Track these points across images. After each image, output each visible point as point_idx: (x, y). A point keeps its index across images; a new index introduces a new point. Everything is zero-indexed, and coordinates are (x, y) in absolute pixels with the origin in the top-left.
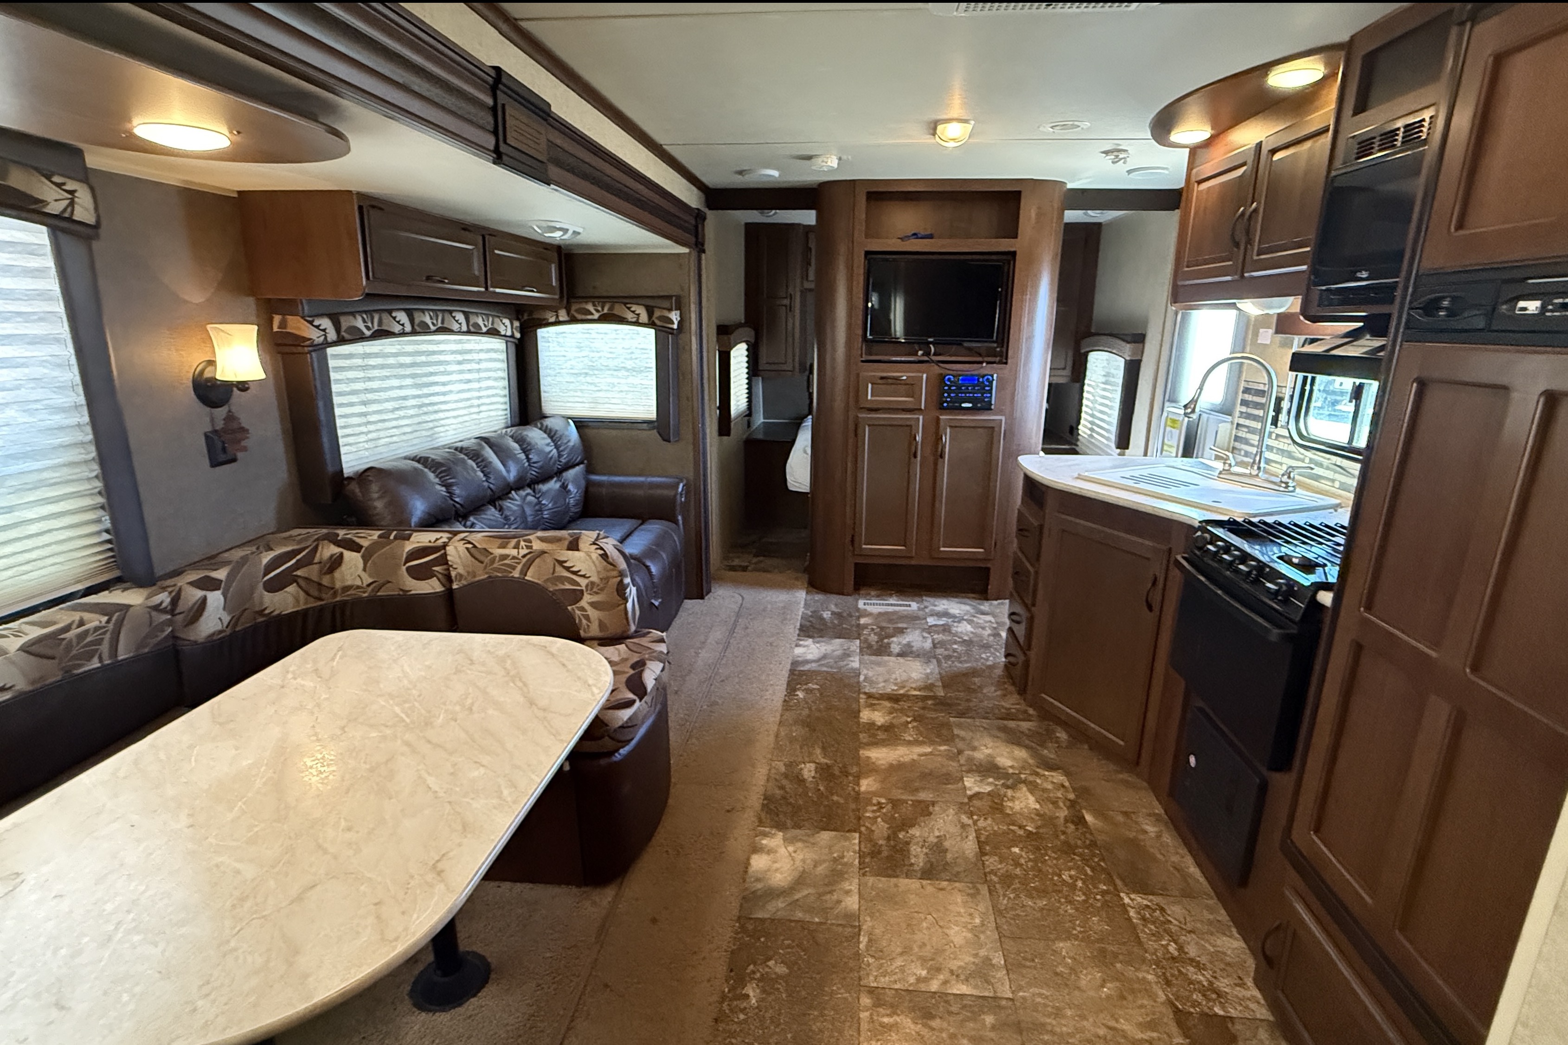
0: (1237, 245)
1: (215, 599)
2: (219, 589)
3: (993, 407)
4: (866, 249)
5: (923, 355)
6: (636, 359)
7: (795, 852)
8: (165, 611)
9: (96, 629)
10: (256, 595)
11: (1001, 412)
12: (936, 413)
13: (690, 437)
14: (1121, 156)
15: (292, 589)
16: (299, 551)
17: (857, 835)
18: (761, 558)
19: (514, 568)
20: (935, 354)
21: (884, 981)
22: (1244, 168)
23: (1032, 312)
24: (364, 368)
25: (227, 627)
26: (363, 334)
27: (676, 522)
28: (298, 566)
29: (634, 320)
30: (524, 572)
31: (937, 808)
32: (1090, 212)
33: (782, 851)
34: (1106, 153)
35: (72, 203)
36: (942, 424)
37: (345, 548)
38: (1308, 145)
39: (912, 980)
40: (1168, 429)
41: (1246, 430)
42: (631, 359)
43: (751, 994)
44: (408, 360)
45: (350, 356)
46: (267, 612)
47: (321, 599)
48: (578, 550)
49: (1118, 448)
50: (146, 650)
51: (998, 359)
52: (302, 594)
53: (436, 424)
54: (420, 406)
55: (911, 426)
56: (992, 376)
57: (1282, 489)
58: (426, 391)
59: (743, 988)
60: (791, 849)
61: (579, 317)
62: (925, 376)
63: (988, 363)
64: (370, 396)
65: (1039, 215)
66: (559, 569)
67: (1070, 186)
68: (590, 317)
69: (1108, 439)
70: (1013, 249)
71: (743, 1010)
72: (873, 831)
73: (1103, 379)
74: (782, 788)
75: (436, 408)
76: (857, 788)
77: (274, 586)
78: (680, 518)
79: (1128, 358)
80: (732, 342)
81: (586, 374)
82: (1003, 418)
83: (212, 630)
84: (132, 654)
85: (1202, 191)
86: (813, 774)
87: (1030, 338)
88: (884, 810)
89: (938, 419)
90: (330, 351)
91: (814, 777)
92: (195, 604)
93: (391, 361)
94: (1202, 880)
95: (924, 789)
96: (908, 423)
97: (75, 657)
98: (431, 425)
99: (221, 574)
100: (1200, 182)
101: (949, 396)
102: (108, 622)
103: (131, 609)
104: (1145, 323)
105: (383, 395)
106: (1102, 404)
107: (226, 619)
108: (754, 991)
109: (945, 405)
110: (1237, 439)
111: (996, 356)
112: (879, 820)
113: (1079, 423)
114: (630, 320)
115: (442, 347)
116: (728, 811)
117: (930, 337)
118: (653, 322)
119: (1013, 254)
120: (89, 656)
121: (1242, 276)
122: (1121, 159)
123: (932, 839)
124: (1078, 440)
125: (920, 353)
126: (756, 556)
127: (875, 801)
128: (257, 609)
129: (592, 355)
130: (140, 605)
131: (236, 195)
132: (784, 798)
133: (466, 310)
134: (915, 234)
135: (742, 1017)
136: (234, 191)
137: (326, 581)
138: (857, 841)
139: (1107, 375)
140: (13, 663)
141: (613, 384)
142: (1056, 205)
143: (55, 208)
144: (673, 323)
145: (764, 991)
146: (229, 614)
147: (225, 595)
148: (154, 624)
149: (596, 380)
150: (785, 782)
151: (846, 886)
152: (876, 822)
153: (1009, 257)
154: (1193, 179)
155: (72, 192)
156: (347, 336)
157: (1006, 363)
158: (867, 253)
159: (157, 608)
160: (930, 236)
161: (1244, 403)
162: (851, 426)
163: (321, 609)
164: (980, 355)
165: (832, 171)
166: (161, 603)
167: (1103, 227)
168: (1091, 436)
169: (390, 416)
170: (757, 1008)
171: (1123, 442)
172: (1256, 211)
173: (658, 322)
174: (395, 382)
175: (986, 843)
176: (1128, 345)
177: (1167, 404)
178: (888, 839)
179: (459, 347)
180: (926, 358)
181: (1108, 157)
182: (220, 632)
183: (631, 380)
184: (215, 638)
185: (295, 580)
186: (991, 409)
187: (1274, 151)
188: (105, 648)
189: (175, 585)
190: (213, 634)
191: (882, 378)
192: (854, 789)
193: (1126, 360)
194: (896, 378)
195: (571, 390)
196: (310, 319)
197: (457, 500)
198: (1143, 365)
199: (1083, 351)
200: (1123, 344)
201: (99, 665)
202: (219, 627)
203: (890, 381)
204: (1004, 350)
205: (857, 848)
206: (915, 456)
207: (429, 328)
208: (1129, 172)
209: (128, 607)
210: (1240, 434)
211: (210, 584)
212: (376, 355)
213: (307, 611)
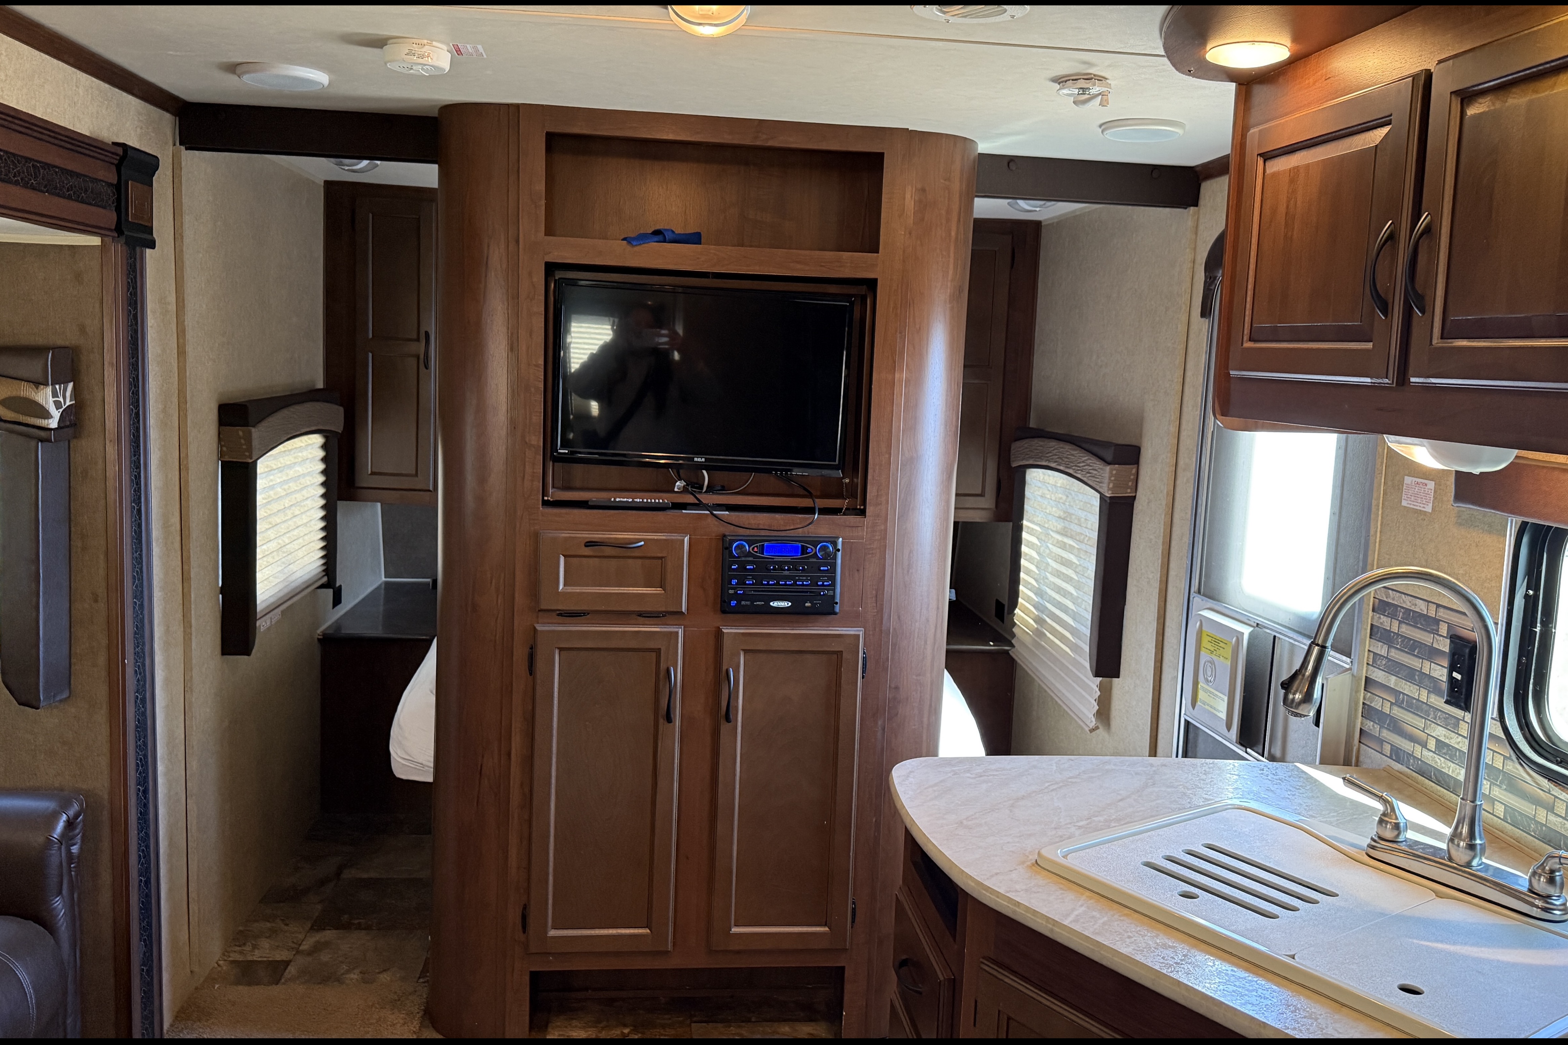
0: (1385, 309)
3: (837, 608)
4: (550, 259)
5: (685, 490)
11: (854, 619)
12: (714, 620)
13: (101, 692)
14: (1095, 90)
20: (711, 489)
22: (1385, 130)
23: (914, 406)
32: (1022, 203)
34: (1061, 80)
36: (727, 643)
40: (1205, 656)
49: (1097, 674)
51: (845, 503)
55: (658, 651)
56: (835, 544)
57: (1535, 912)
62: (686, 539)
63: (824, 511)
65: (923, 205)
67: (984, 147)
69: (1075, 648)
70: (871, 276)
73: (1059, 526)
79: (1108, 494)
80: (255, 443)
82: (860, 632)
85: (1275, 175)
87: (913, 462)
89: (719, 634)
96: (652, 645)
100: (1267, 157)
101: (742, 582)
104: (1139, 422)
106: (1058, 574)
109: (733, 603)
111: (840, 496)
117: (699, 453)
119: (871, 284)
121: (1402, 379)
122: (1095, 96)
124: (1013, 635)
125: (679, 484)
134: (657, 233)
139: (1066, 517)
142: (956, 186)
144: (47, 415)
153: (862, 290)
154: (1253, 146)
157: (863, 513)
158: (551, 268)
160: (694, 239)
162: (520, 654)
164: (810, 495)
167: (1043, 230)
168: (1039, 634)
171: (1107, 663)
172: (1428, 230)
176: (1108, 468)
177: (1197, 600)
180: (690, 499)
181: (1065, 91)
186: (835, 613)
187: (1466, 97)
191: (590, 544)
193: (1102, 498)
194: (623, 546)
198: (1139, 506)
199: (1014, 465)
200: (1098, 464)
203: (609, 551)
204: (859, 480)
206: (669, 719)
208: (1104, 126)
210: (1377, 704)
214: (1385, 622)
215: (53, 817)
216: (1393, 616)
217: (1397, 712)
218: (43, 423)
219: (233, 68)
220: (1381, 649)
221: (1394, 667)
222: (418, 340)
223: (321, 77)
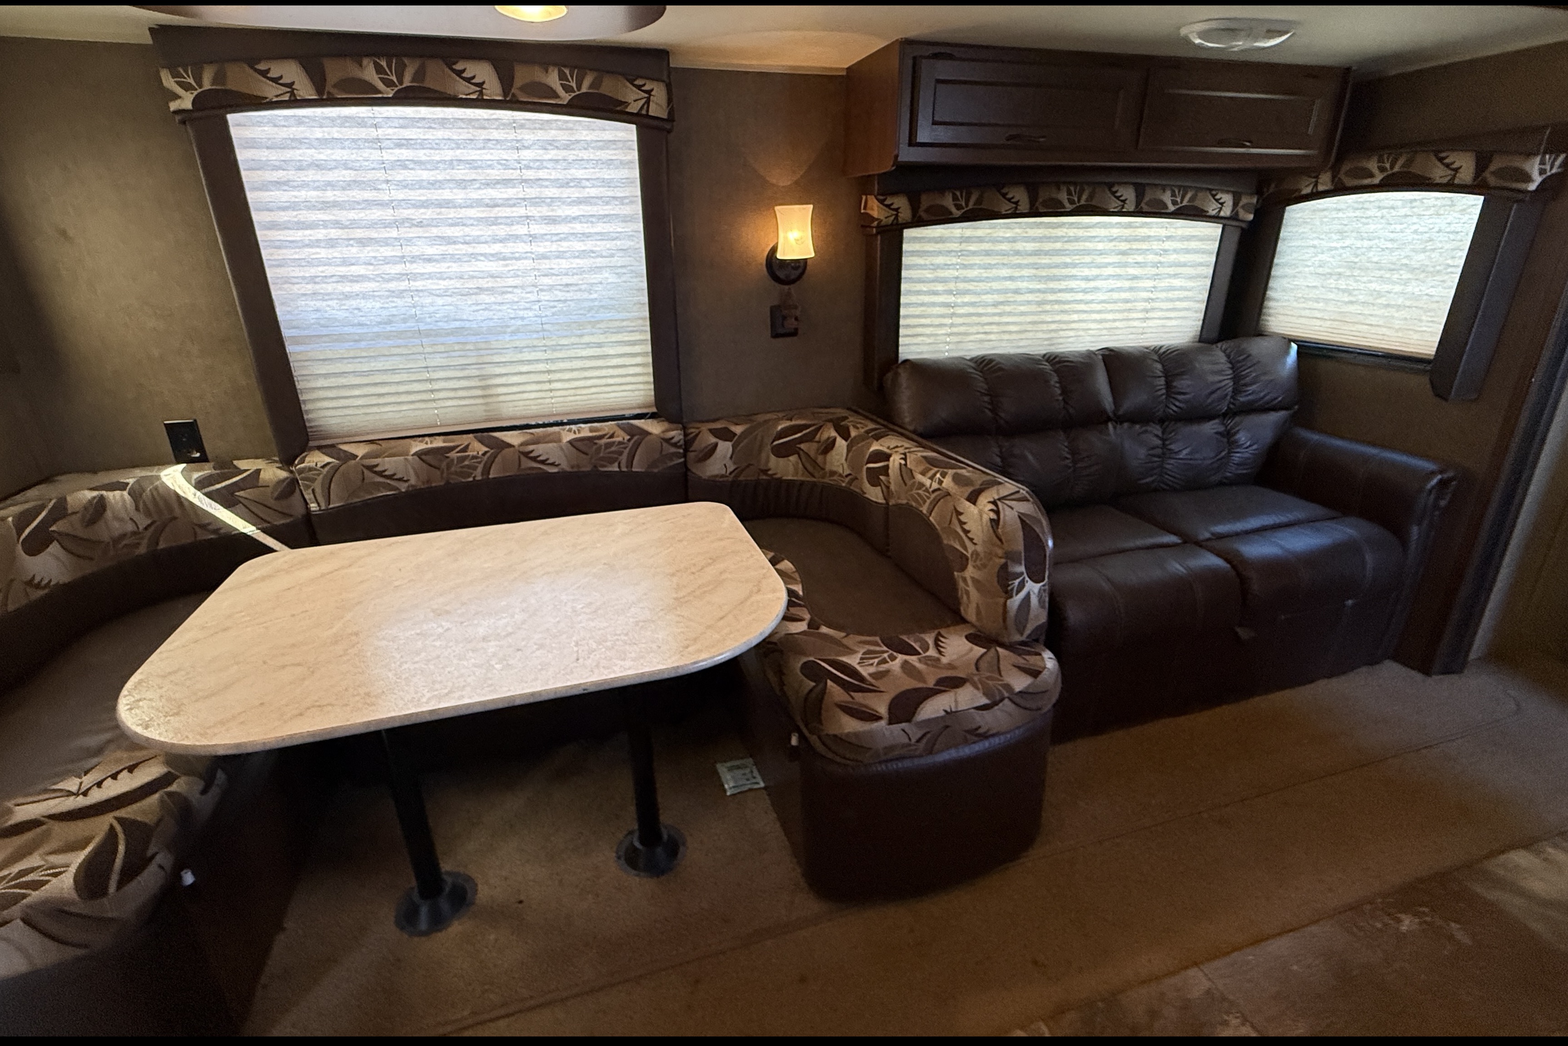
1: (725, 448)
2: (731, 441)
6: (1433, 250)
8: (675, 445)
9: (620, 443)
10: (764, 455)
15: (793, 458)
16: (810, 426)
19: (924, 502)
24: (961, 253)
25: (731, 473)
26: (951, 213)
28: (801, 440)
29: (1445, 180)
35: (648, 102)
37: (840, 436)
42: (1424, 251)
44: (1030, 246)
45: (941, 240)
46: (770, 472)
47: (813, 476)
48: (974, 503)
50: (656, 470)
52: (800, 466)
53: (1064, 326)
54: (1039, 303)
58: (1052, 285)
61: (1350, 182)
64: (962, 286)
66: (955, 519)
68: (1367, 182)
75: (1067, 307)
77: (782, 452)
78: (1415, 530)
81: (1340, 274)
83: (716, 472)
84: (643, 470)
90: (908, 233)
92: (706, 447)
93: (1004, 247)
97: (602, 459)
98: (1053, 326)
99: (738, 430)
102: (629, 440)
103: (649, 437)
105: (982, 286)
107: (731, 468)
114: (1438, 181)
115: (1093, 232)
118: (1484, 180)
120: (612, 461)
128: (762, 467)
129: (1359, 244)
130: (656, 435)
131: (844, 73)
133: (1139, 181)
136: (842, 69)
137: (820, 459)
140: (562, 449)
141: (1379, 292)
143: (634, 108)
144: (1528, 179)
146: (735, 463)
147: (734, 447)
148: (664, 453)
149: (1353, 285)
155: (649, 92)
156: (924, 216)
159: (668, 441)
163: (814, 484)
166: (673, 438)
169: (990, 310)
173: (1492, 181)
174: (1005, 272)
179: (1127, 232)
182: (722, 476)
183: (1414, 288)
184: (717, 479)
185: (797, 452)
188: (624, 458)
189: (698, 428)
190: (717, 476)
195: (1310, 299)
196: (881, 198)
201: (617, 469)
202: (723, 472)
207: (1064, 207)
209: (648, 433)
211: (725, 435)
212: (981, 240)
213: (802, 483)
218: (1522, 186)
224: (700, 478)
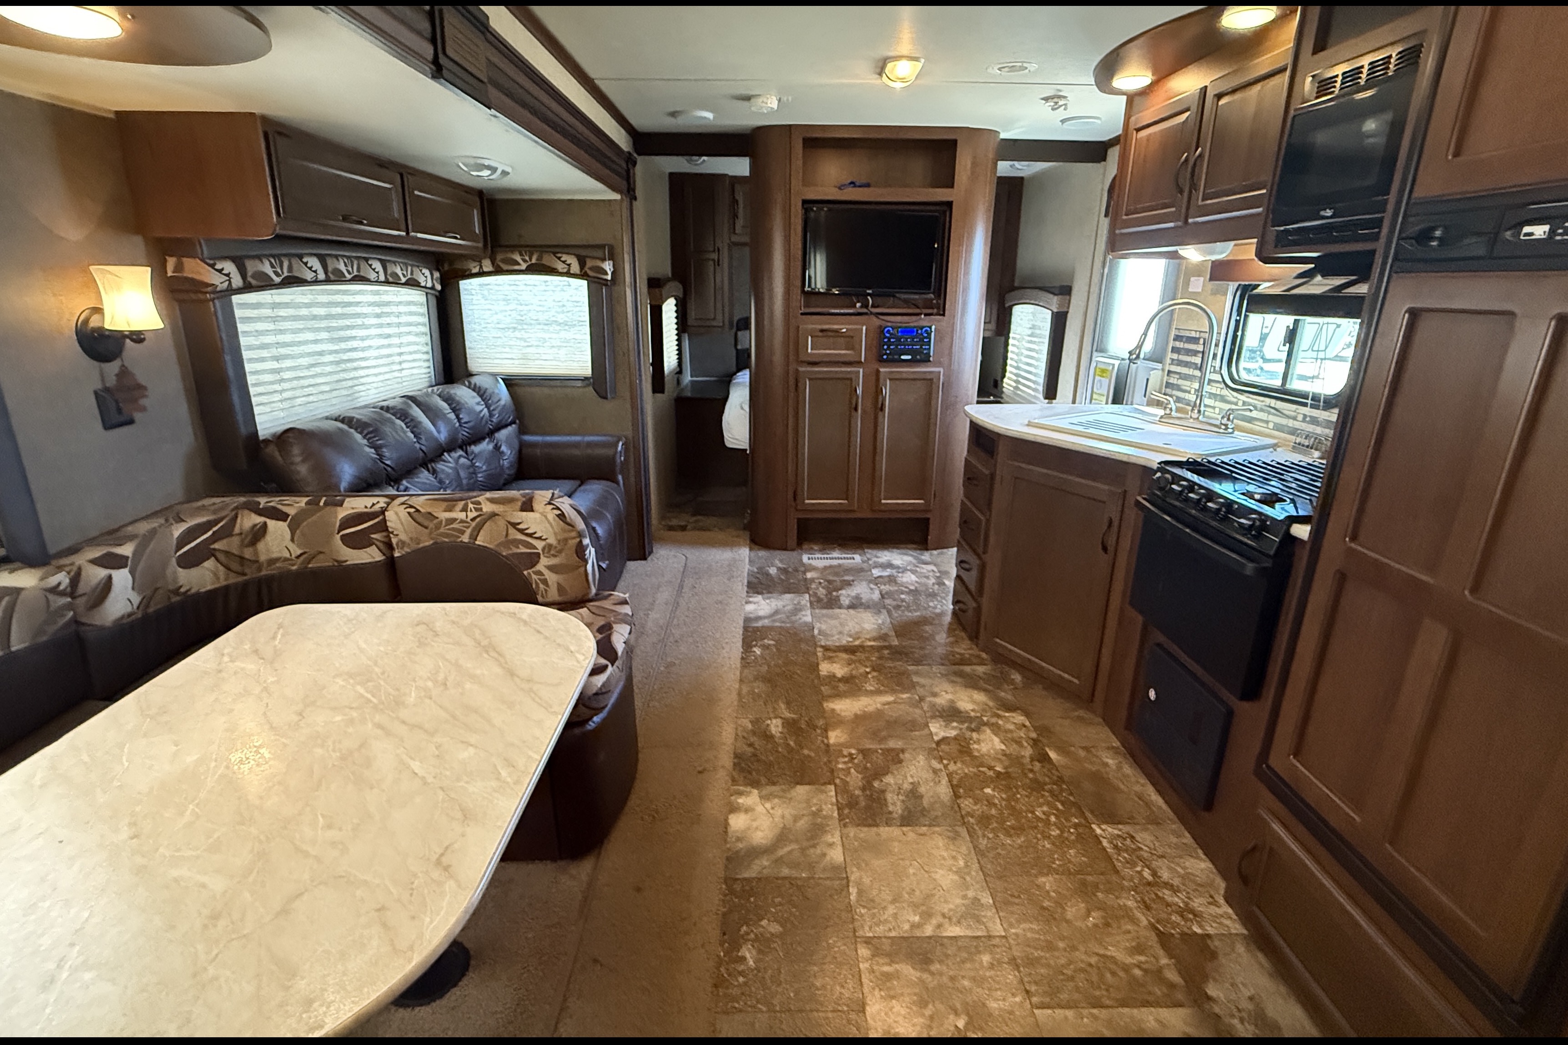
0: (1181, 192)
1: (122, 578)
2: (126, 566)
3: (931, 359)
4: (804, 198)
5: (861, 307)
6: (568, 312)
7: (773, 808)
8: (63, 594)
10: (169, 572)
11: (939, 364)
12: (876, 365)
13: (627, 395)
14: (1061, 103)
15: (210, 564)
16: (216, 522)
17: (832, 787)
18: (699, 517)
19: (463, 532)
20: (873, 306)
21: (880, 930)
22: (1187, 114)
23: (968, 263)
24: (274, 319)
25: (138, 608)
26: (272, 280)
27: (617, 483)
28: (215, 538)
29: (565, 270)
30: (474, 537)
31: (907, 755)
32: (1017, 164)
33: (760, 809)
34: (1046, 99)
36: (882, 377)
37: (268, 518)
38: (1257, 88)
39: (906, 927)
40: (1097, 378)
41: (1178, 376)
42: (563, 312)
43: (748, 955)
44: (322, 311)
45: (258, 306)
46: (182, 590)
47: (244, 574)
48: (532, 511)
49: (1046, 398)
50: (45, 638)
51: (935, 311)
52: (221, 568)
53: (356, 382)
54: (338, 363)
55: (851, 379)
56: (930, 328)
57: (1222, 431)
58: (343, 345)
59: (739, 951)
60: (768, 805)
61: (505, 267)
62: (864, 328)
63: (926, 315)
64: (283, 351)
65: (974, 164)
66: (512, 531)
67: (1003, 136)
68: (516, 267)
69: (1035, 390)
70: (950, 199)
71: (741, 973)
72: (847, 782)
73: (1029, 332)
74: (751, 745)
75: (355, 364)
76: (826, 741)
77: (190, 561)
78: (620, 477)
79: (1055, 310)
80: (664, 296)
81: (515, 328)
82: (942, 370)
83: (120, 613)
84: (27, 644)
85: (1141, 138)
86: (780, 729)
87: (966, 290)
88: (856, 761)
89: (878, 372)
90: (236, 299)
91: (781, 733)
92: (99, 584)
93: (304, 312)
94: (1164, 806)
95: (891, 736)
96: (848, 376)
98: (350, 383)
99: (127, 550)
100: (1138, 130)
101: (888, 348)
103: (23, 594)
104: (1072, 277)
105: (296, 350)
106: (1028, 357)
107: (136, 599)
108: (750, 952)
109: (885, 357)
110: (1168, 385)
111: (933, 308)
112: (852, 770)
113: (1004, 376)
114: (561, 270)
115: (358, 298)
116: (700, 772)
117: (869, 289)
118: (586, 272)
119: (950, 204)
121: (1186, 222)
122: (1061, 106)
123: (906, 786)
124: (1003, 392)
125: (858, 305)
126: (694, 515)
127: (845, 752)
128: (171, 587)
129: (520, 308)
130: (33, 588)
131: (112, 116)
132: (755, 755)
133: (383, 258)
134: (852, 183)
135: (741, 979)
136: (110, 111)
137: (248, 553)
138: (833, 793)
139: (1033, 327)
141: (544, 339)
142: (991, 155)
144: (606, 274)
145: (760, 951)
146: (139, 593)
147: (132, 573)
148: (51, 609)
149: (526, 336)
150: (753, 739)
151: (829, 838)
152: (849, 773)
153: (945, 208)
154: (1132, 126)
156: (254, 282)
157: (944, 315)
158: (805, 202)
159: (54, 590)
160: (868, 185)
161: (1175, 350)
162: (792, 382)
163: (245, 585)
164: (918, 308)
165: (772, 112)
166: (59, 584)
167: (1025, 183)
168: (1017, 388)
169: (306, 373)
170: (756, 969)
171: (1051, 392)
172: (1200, 155)
173: (590, 273)
174: (310, 336)
175: (959, 786)
176: (1056, 297)
177: (1095, 354)
178: (863, 789)
179: (376, 298)
180: (865, 310)
181: (1048, 104)
182: (130, 615)
183: (563, 334)
184: (125, 621)
185: (212, 554)
186: (929, 361)
187: (1219, 96)
189: (72, 564)
190: (123, 617)
191: (822, 331)
192: (823, 742)
193: (1053, 313)
194: (837, 331)
195: (498, 346)
196: (211, 262)
197: (388, 462)
198: (1069, 315)
199: (1007, 305)
200: (1051, 296)
202: (129, 609)
203: (830, 334)
204: (941, 302)
205: (834, 800)
206: (856, 409)
207: (345, 277)
208: (1063, 121)
209: (17, 591)
210: (1171, 381)
211: (114, 562)
212: (286, 305)
213: (227, 588)
214: (1179, 344)
215: (618, 442)
216: (1181, 341)
217: (1180, 382)
218: (605, 277)
219: (673, 114)
220: (1175, 356)
221: (1180, 363)
222: (714, 251)
223: (709, 115)
224: (102, 628)
